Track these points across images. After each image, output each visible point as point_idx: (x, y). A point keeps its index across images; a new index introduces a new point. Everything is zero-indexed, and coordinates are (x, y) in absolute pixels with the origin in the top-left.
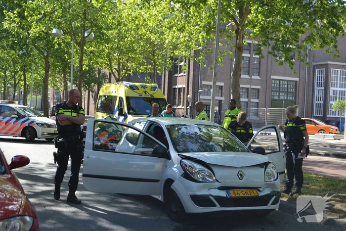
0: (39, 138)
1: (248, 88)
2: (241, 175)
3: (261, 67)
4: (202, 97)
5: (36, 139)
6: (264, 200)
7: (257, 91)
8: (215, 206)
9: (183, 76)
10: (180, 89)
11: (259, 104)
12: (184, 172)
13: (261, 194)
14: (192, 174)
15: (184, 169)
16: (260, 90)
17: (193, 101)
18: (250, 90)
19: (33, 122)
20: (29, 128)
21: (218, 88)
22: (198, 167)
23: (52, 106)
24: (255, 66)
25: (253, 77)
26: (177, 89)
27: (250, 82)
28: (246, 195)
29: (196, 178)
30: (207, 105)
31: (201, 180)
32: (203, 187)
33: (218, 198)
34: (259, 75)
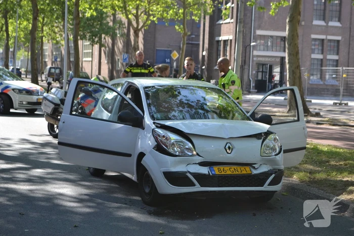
0: (16, 109)
1: (323, 40)
2: (229, 148)
3: (342, 9)
4: (256, 53)
5: (12, 110)
6: (260, 179)
7: (336, 44)
8: (193, 185)
9: (229, 23)
10: (225, 41)
11: (339, 62)
12: (156, 143)
13: (255, 172)
14: (167, 146)
15: (156, 140)
16: (341, 43)
17: (244, 59)
18: (325, 42)
19: (7, 87)
20: (3, 96)
21: (279, 40)
22: (173, 137)
23: (48, 67)
24: (334, 8)
25: (331, 24)
26: (222, 43)
27: (326, 30)
28: (235, 173)
29: (171, 151)
30: (263, 65)
31: (177, 154)
32: (181, 162)
33: (198, 176)
34: (339, 21)
